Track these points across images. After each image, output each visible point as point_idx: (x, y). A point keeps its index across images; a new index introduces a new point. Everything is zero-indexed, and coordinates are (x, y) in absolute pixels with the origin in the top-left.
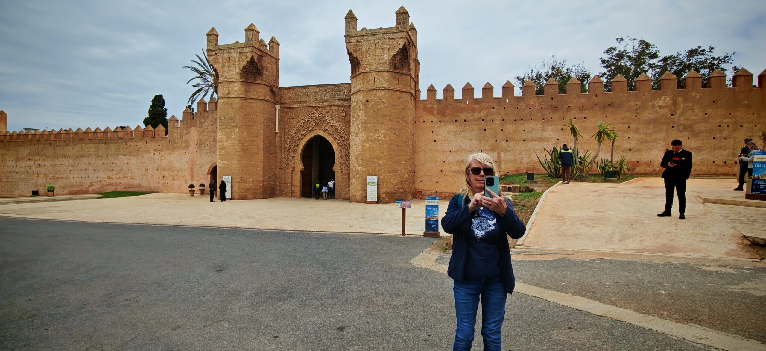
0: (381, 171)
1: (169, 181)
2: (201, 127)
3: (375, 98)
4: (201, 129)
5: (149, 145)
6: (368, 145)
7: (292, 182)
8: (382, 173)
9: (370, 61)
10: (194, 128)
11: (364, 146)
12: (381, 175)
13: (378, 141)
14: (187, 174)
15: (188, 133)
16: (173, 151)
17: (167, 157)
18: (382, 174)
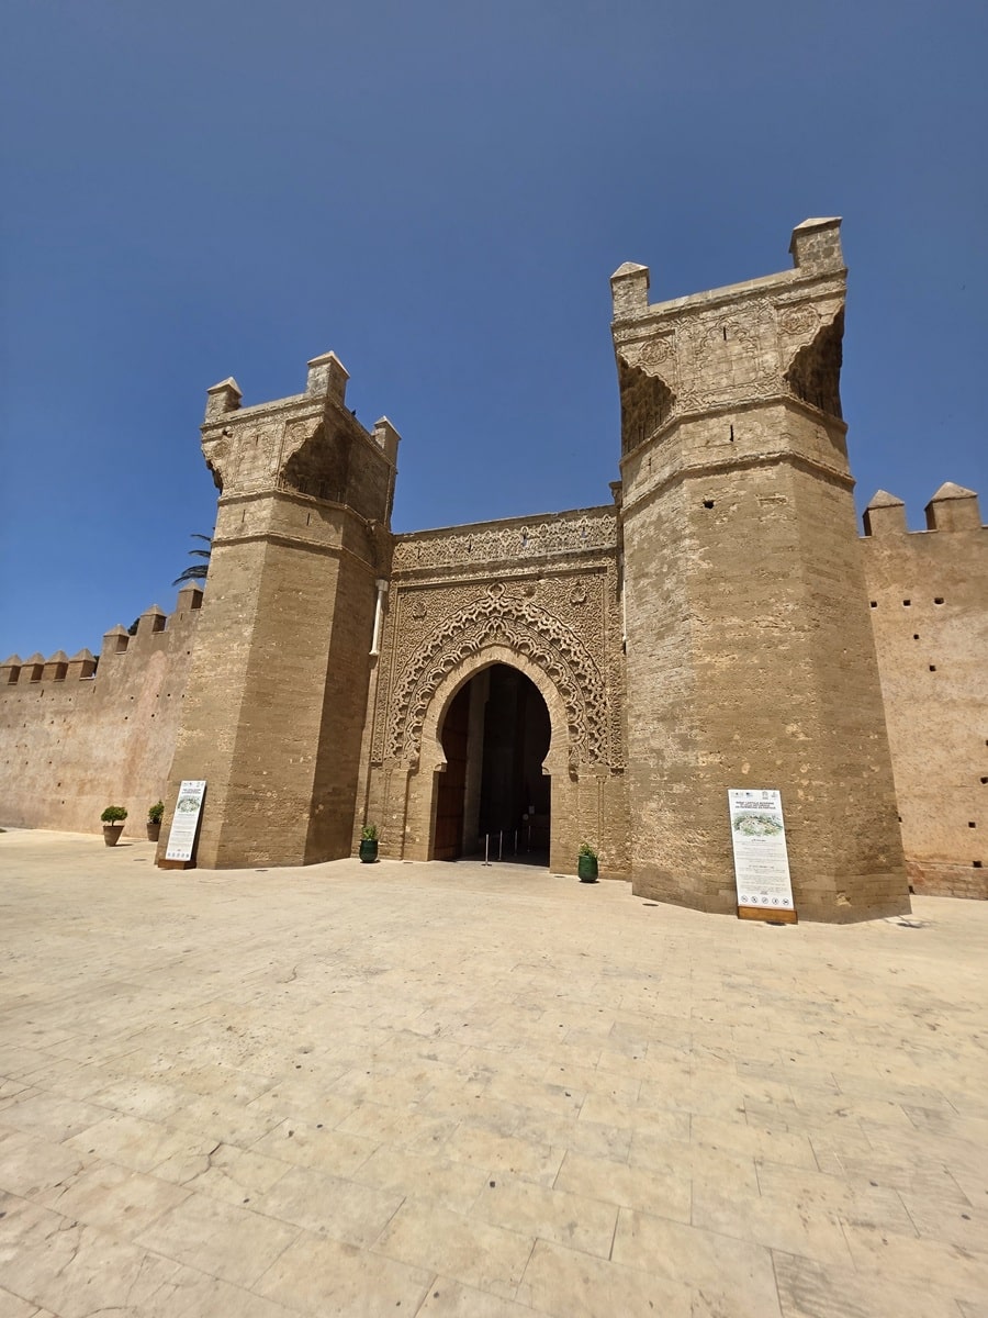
0: (797, 769)
1: (68, 796)
2: (177, 650)
3: (742, 493)
4: (176, 656)
5: (46, 700)
6: (723, 662)
7: (406, 808)
8: (803, 776)
9: (710, 380)
10: (160, 653)
11: (710, 666)
12: (800, 786)
13: (771, 643)
14: (116, 776)
15: (144, 667)
16: (98, 715)
17: (81, 731)
18: (805, 783)
